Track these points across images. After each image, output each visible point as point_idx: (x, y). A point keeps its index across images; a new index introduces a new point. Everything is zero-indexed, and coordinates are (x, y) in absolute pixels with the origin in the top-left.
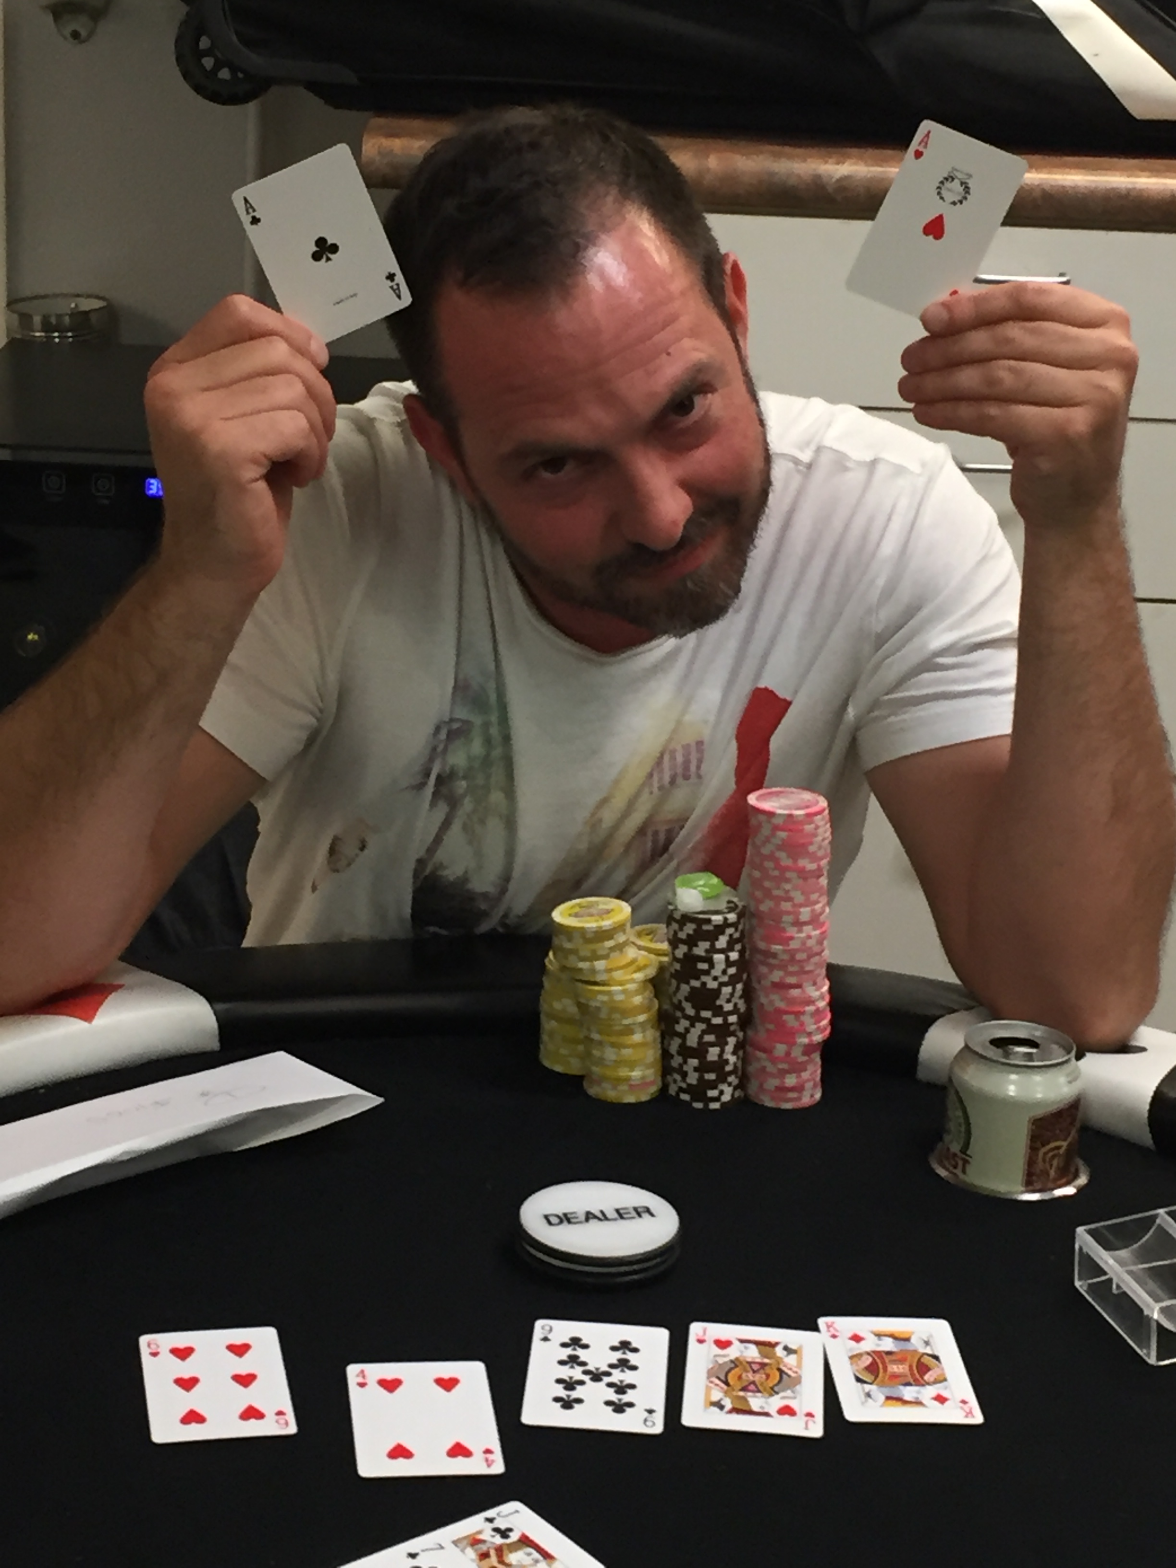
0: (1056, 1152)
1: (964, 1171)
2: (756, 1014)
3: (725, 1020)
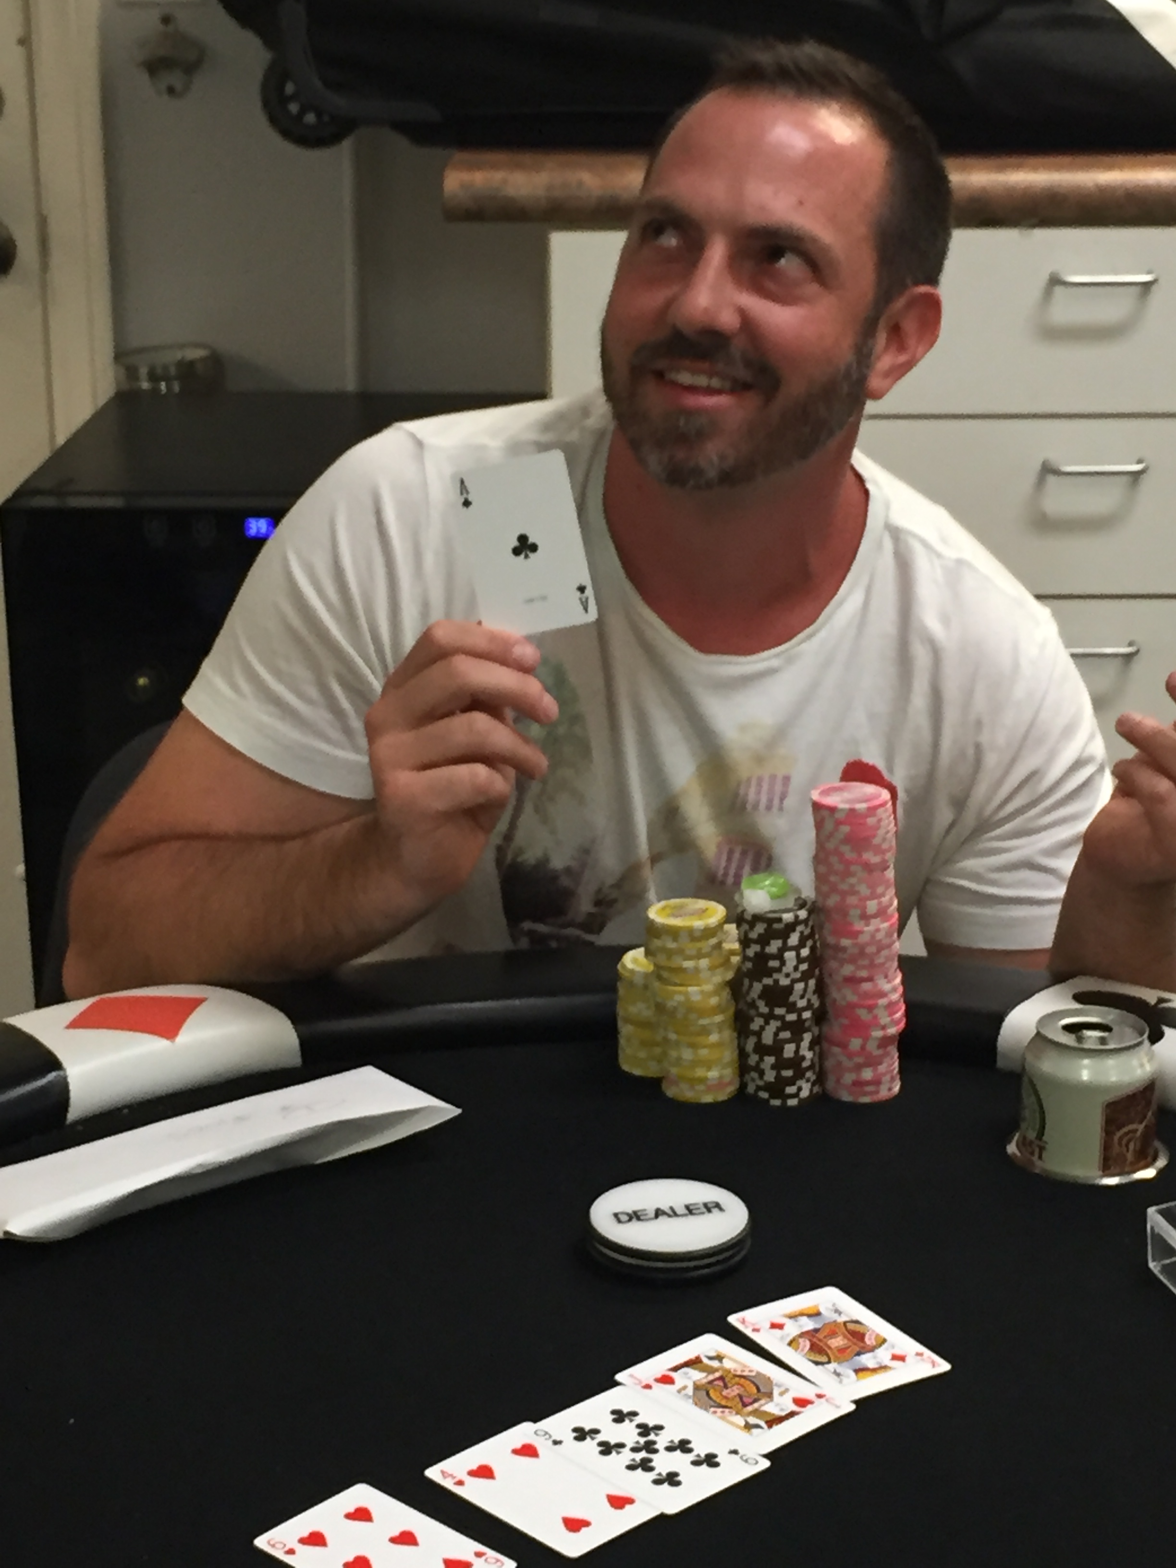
0: (1131, 1135)
1: (1040, 1158)
2: (831, 1010)
3: (800, 1017)
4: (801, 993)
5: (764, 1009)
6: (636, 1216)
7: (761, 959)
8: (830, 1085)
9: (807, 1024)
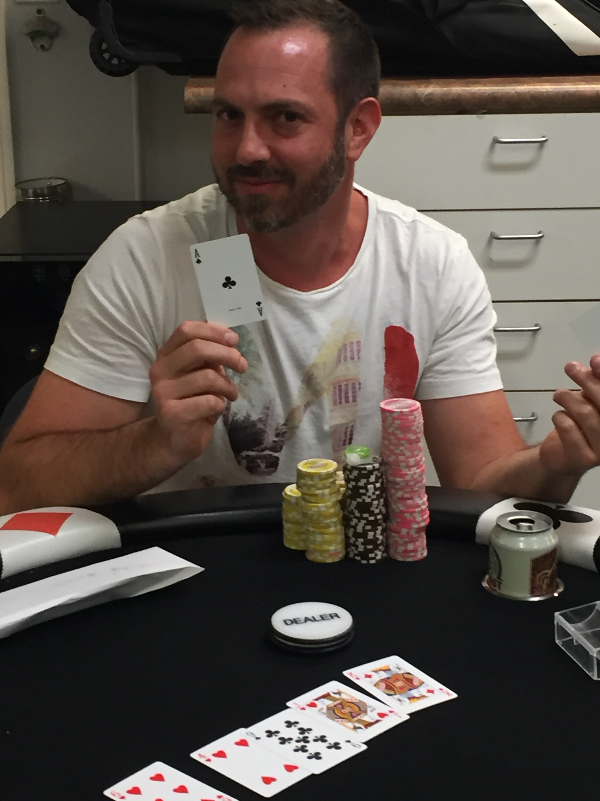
0: (546, 576)
1: (499, 588)
2: (391, 514)
3: (376, 518)
4: (376, 506)
5: (358, 515)
6: (295, 621)
7: (356, 489)
8: (392, 551)
9: (380, 522)
